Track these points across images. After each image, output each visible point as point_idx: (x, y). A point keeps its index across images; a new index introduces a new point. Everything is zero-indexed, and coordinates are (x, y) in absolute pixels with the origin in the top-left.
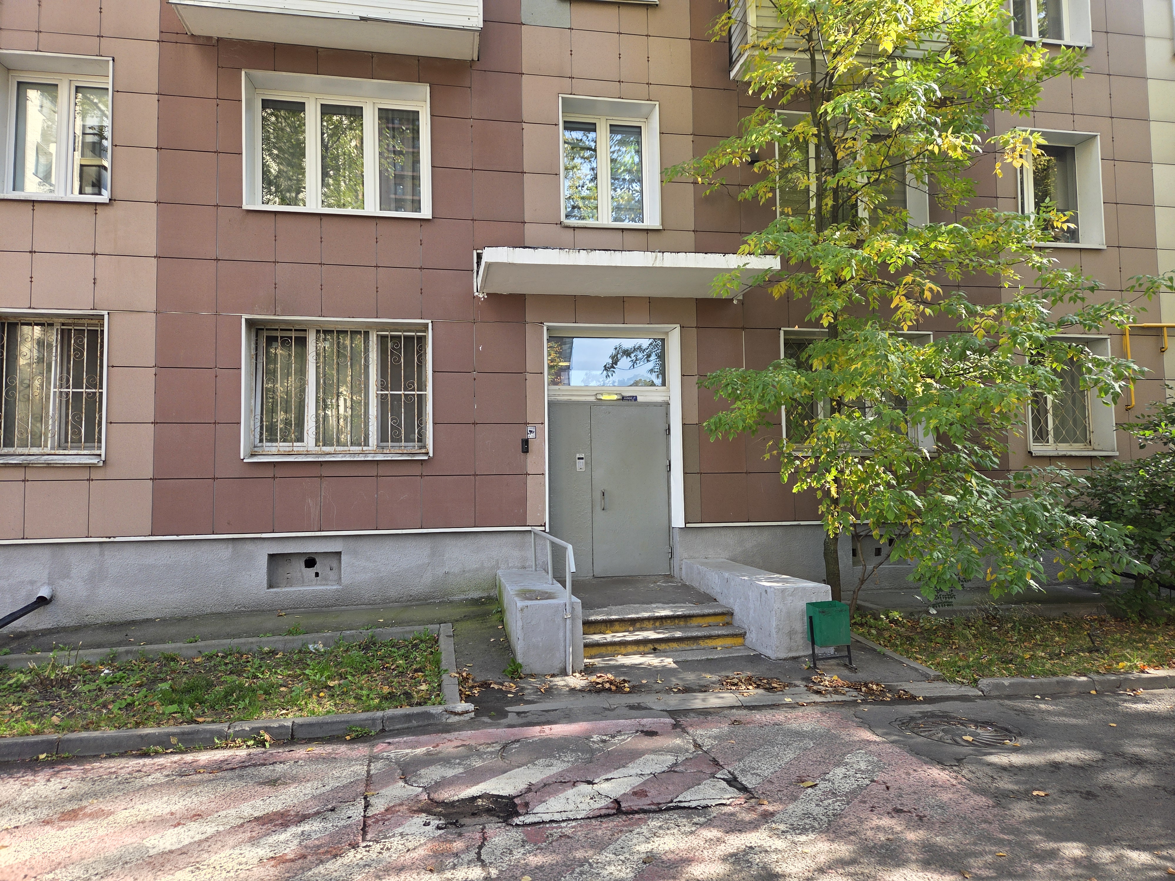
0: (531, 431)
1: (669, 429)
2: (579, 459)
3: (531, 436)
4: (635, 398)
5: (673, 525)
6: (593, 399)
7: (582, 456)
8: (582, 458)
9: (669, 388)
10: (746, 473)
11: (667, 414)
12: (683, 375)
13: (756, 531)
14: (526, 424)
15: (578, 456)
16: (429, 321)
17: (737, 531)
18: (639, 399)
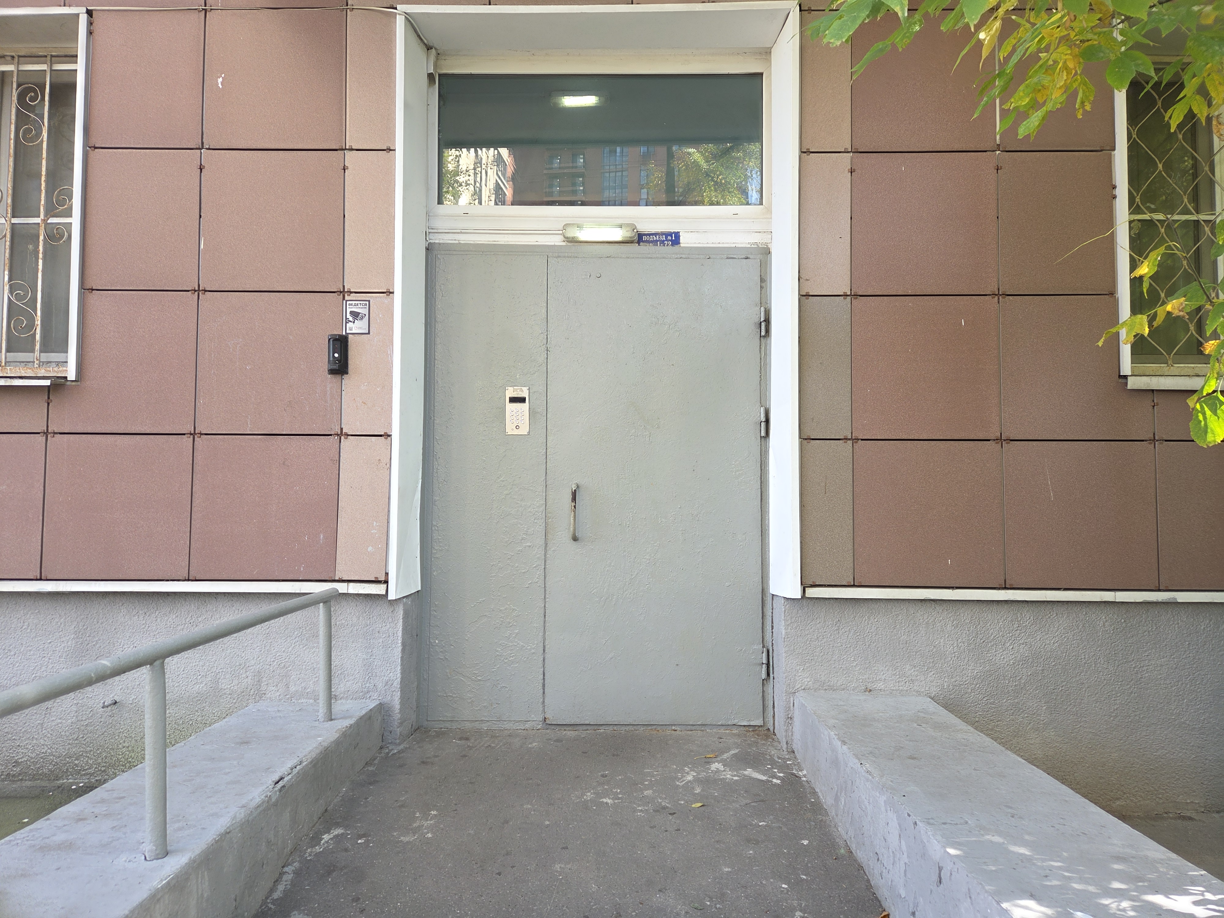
0: (355, 315)
1: (767, 321)
2: (513, 400)
3: (354, 327)
4: (674, 238)
5: (773, 589)
6: (557, 240)
7: (525, 393)
8: (522, 400)
9: (769, 210)
10: (999, 440)
11: (764, 281)
12: (804, 152)
13: (1027, 616)
14: (342, 292)
15: (510, 392)
16: (81, 11)
17: (965, 614)
18: (685, 240)
